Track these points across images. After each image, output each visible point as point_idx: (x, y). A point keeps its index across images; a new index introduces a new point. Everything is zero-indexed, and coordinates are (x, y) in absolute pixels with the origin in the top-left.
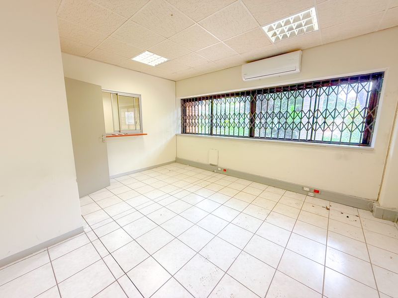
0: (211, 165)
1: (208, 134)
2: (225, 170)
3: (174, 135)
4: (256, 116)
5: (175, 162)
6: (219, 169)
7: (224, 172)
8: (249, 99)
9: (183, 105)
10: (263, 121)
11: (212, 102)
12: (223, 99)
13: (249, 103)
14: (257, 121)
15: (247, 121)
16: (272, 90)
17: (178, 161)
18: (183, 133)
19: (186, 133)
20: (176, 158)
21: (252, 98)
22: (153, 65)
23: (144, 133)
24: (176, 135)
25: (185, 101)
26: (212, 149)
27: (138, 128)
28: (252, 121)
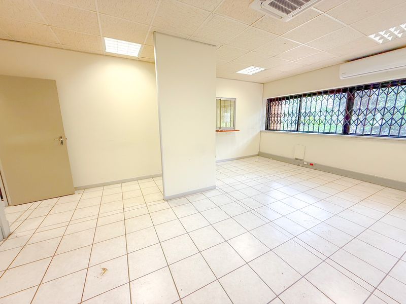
0: (296, 159)
1: (295, 131)
2: (312, 164)
3: (258, 131)
4: (353, 112)
5: (258, 155)
6: (306, 163)
7: (311, 166)
8: (346, 96)
9: (269, 105)
10: (361, 117)
11: (301, 101)
12: (314, 97)
13: (345, 100)
14: (354, 118)
15: (341, 117)
16: (375, 86)
17: (260, 154)
18: (267, 130)
19: (269, 130)
20: (259, 152)
21: (349, 95)
22: (251, 74)
23: (236, 129)
24: (261, 131)
25: (270, 101)
26: (299, 145)
27: (232, 126)
28: (347, 118)
